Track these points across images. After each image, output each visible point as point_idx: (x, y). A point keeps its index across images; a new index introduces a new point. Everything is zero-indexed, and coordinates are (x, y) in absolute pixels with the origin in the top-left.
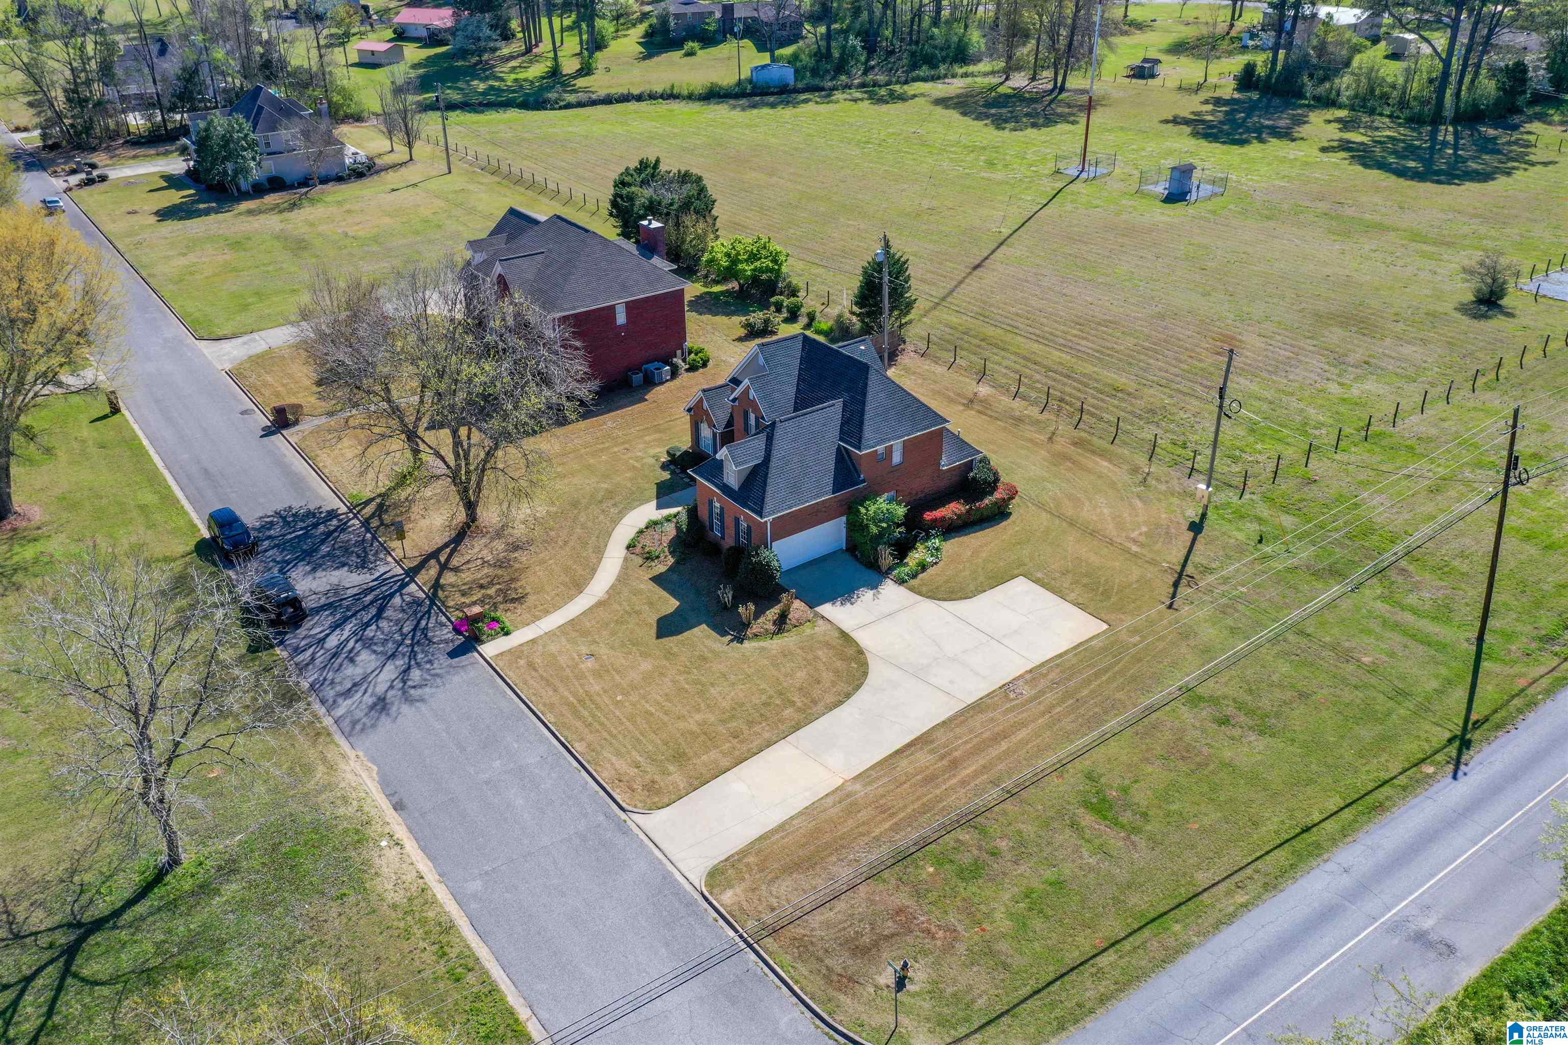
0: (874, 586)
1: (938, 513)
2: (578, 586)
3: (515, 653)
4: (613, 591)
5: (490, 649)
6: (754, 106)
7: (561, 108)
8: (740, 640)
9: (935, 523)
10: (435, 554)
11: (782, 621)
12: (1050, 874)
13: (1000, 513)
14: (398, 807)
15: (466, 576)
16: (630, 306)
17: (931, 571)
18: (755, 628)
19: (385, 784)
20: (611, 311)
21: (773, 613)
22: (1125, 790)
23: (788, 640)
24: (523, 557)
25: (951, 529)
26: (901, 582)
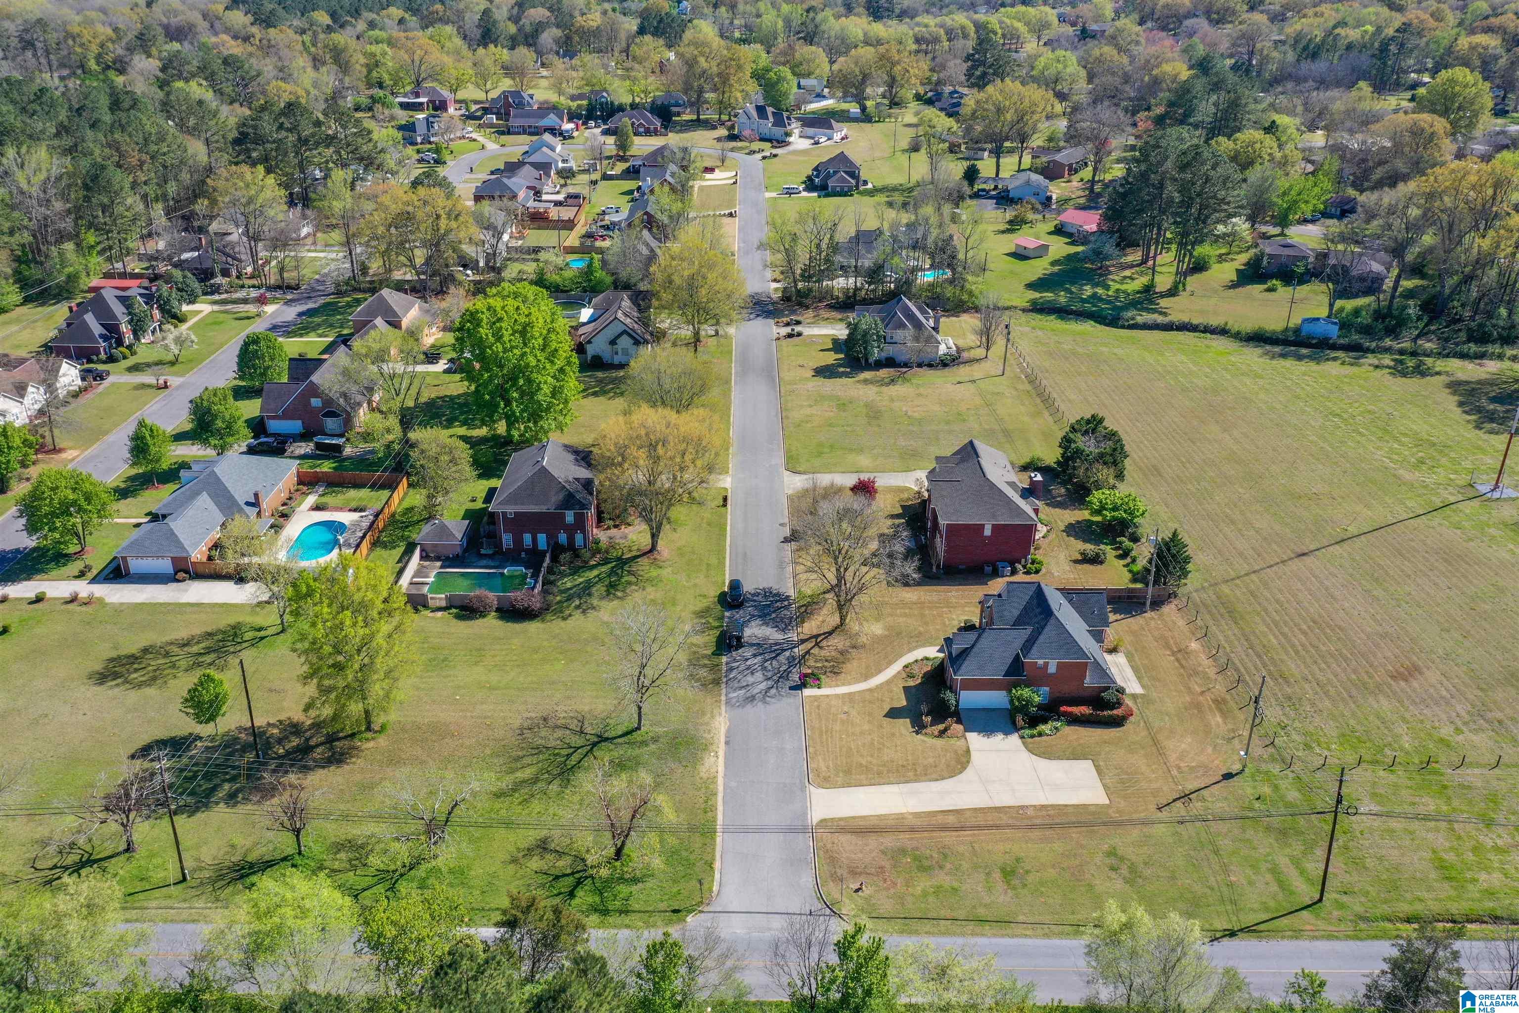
0: (1007, 733)
1: (1069, 709)
2: (866, 677)
3: (816, 698)
4: (880, 687)
5: (807, 692)
6: (1283, 356)
7: (1123, 327)
8: (917, 733)
9: (1065, 714)
10: (816, 636)
11: (942, 733)
12: (956, 885)
13: (1117, 722)
14: (727, 743)
15: (823, 653)
16: (995, 528)
17: (1044, 738)
18: (929, 730)
19: (728, 731)
20: (982, 527)
21: (941, 727)
22: (1027, 872)
23: (939, 742)
24: (854, 652)
25: (1075, 721)
26: (1022, 737)
